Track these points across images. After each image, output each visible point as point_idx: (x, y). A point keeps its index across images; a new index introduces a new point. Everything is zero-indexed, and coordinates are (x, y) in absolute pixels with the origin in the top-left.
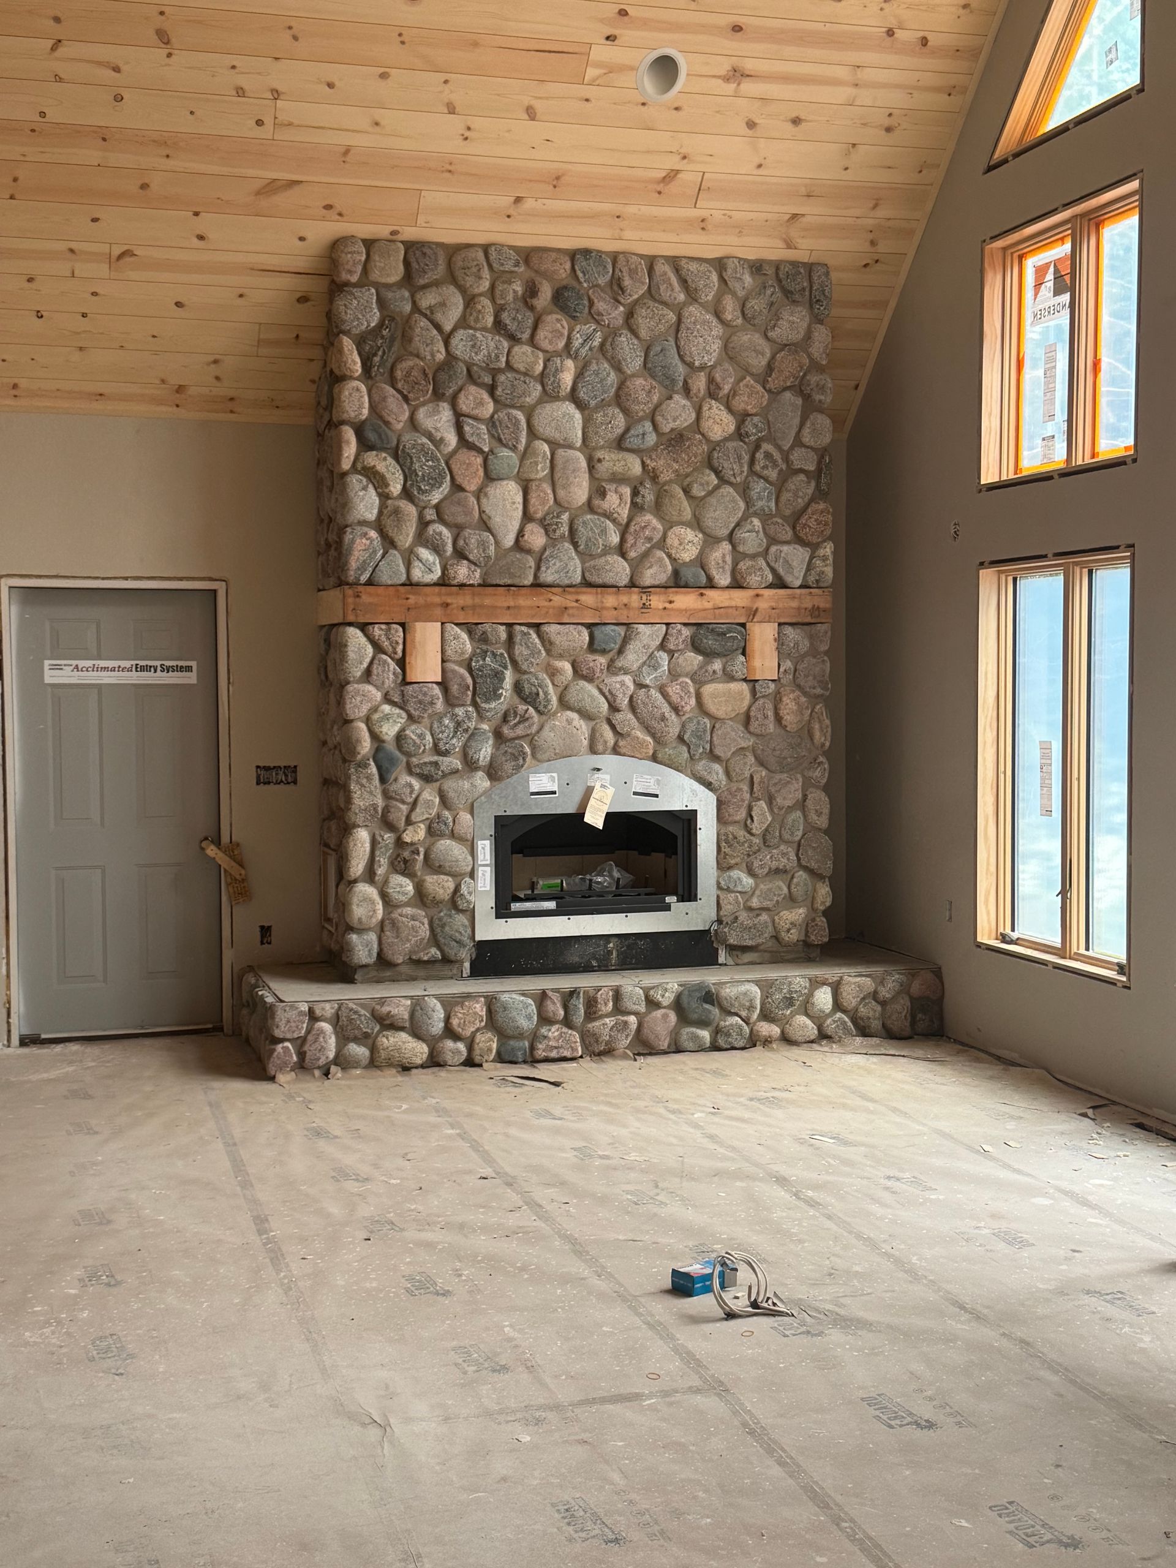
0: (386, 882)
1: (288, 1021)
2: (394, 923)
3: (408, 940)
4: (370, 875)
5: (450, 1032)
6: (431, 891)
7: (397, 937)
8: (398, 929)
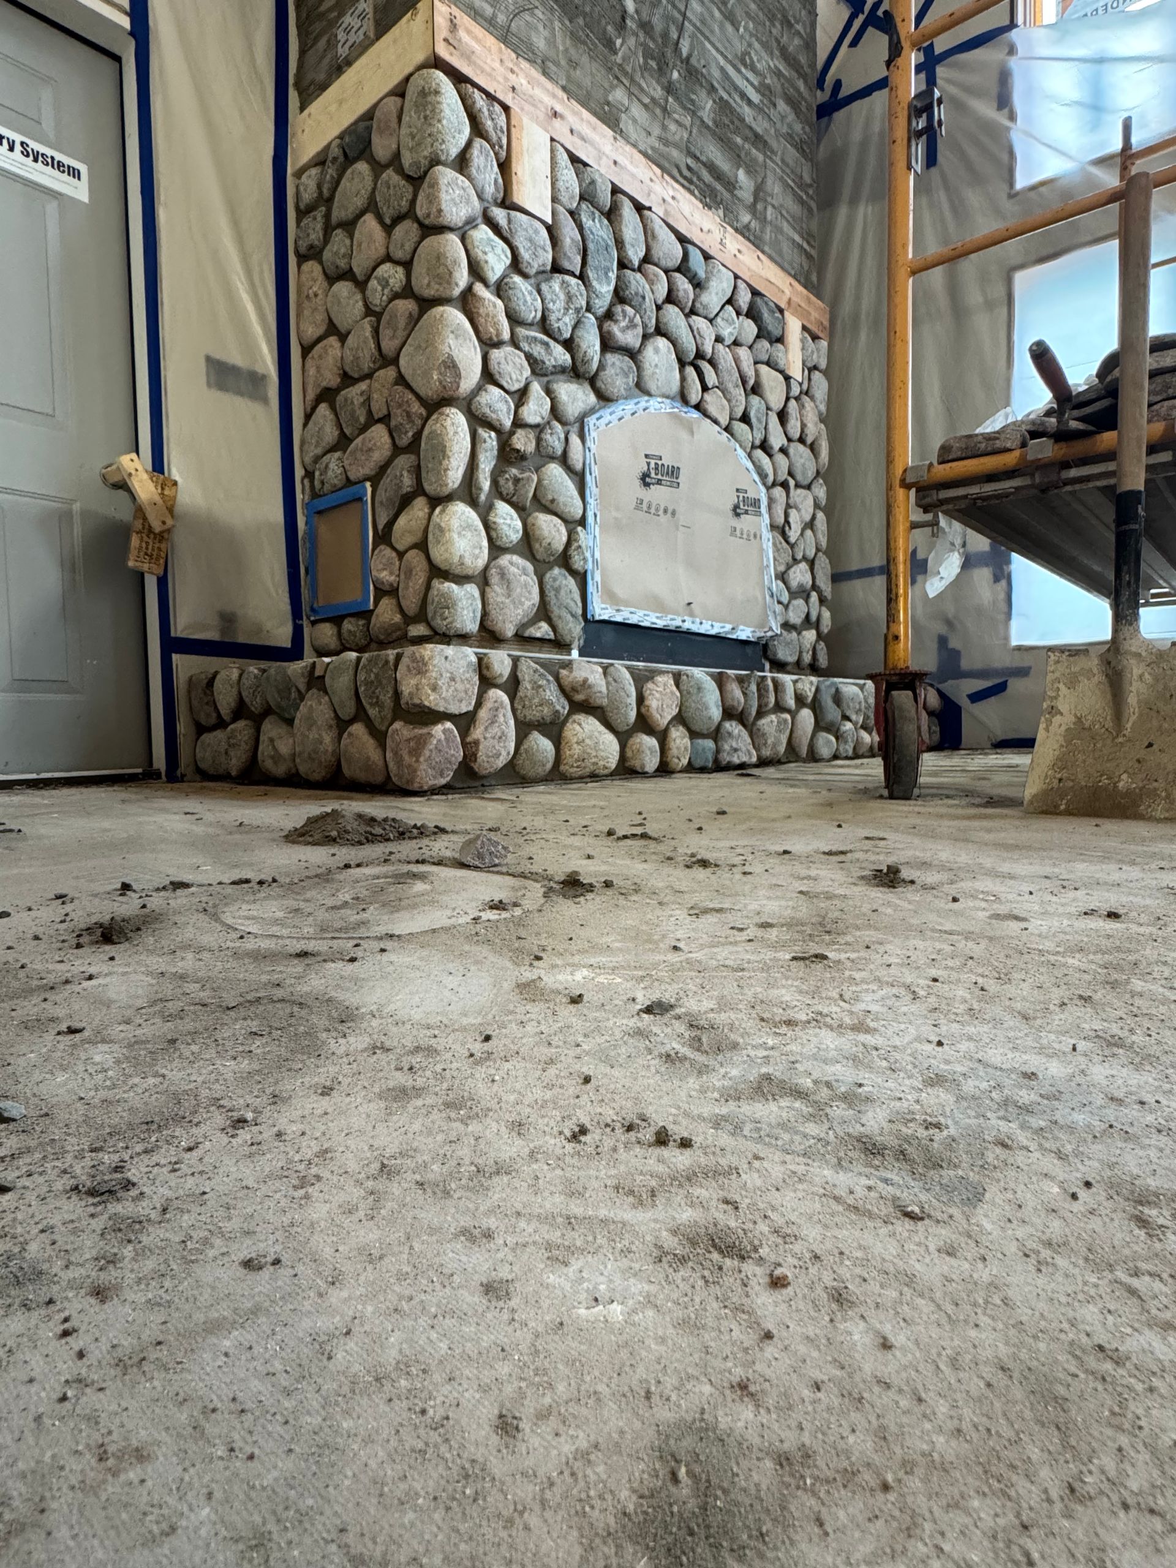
0: (490, 507)
1: (453, 679)
2: (503, 574)
3: (522, 604)
4: (468, 492)
5: (644, 724)
6: (546, 533)
7: (509, 596)
8: (509, 582)
